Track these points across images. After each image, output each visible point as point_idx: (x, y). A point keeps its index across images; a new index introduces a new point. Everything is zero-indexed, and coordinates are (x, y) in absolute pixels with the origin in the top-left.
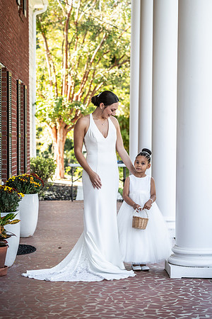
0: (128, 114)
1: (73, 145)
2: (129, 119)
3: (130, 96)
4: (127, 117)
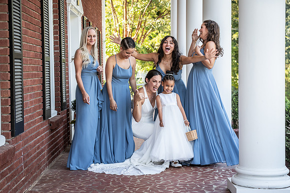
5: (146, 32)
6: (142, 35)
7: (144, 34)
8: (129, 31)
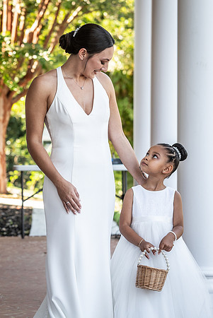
0: (130, 68)
1: (24, 128)
2: (132, 77)
3: (134, 33)
4: (129, 73)
5: (67, 17)
6: (56, 23)
7: (60, 22)
8: (17, 11)
